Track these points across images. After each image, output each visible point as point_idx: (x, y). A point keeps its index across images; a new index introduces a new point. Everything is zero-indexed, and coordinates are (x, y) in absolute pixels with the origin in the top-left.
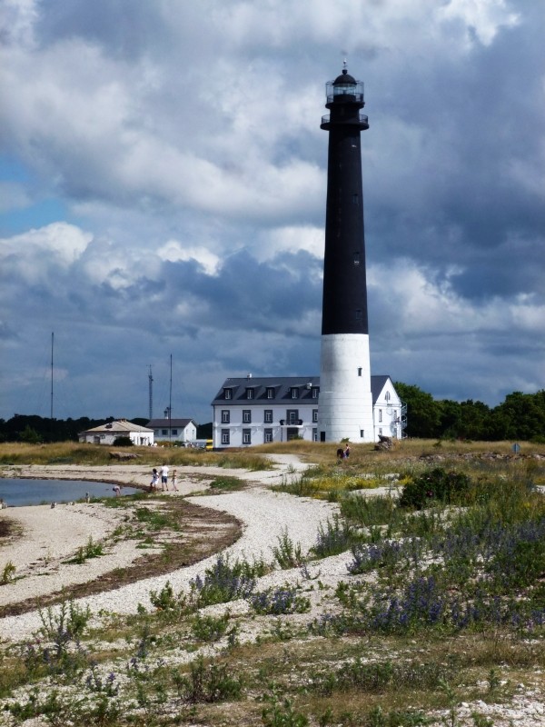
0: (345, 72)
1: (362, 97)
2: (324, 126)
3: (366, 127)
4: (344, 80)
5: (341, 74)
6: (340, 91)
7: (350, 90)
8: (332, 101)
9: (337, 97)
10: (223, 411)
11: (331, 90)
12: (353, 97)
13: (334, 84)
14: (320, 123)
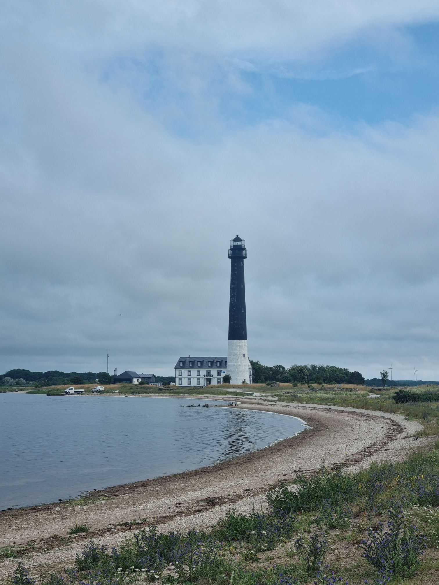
0: (237, 236)
1: (244, 246)
2: (229, 257)
3: (246, 258)
4: (237, 239)
5: (236, 237)
6: (236, 243)
7: (239, 243)
8: (232, 247)
9: (234, 246)
10: (179, 371)
11: (232, 243)
12: (240, 246)
13: (233, 241)
14: (228, 256)
